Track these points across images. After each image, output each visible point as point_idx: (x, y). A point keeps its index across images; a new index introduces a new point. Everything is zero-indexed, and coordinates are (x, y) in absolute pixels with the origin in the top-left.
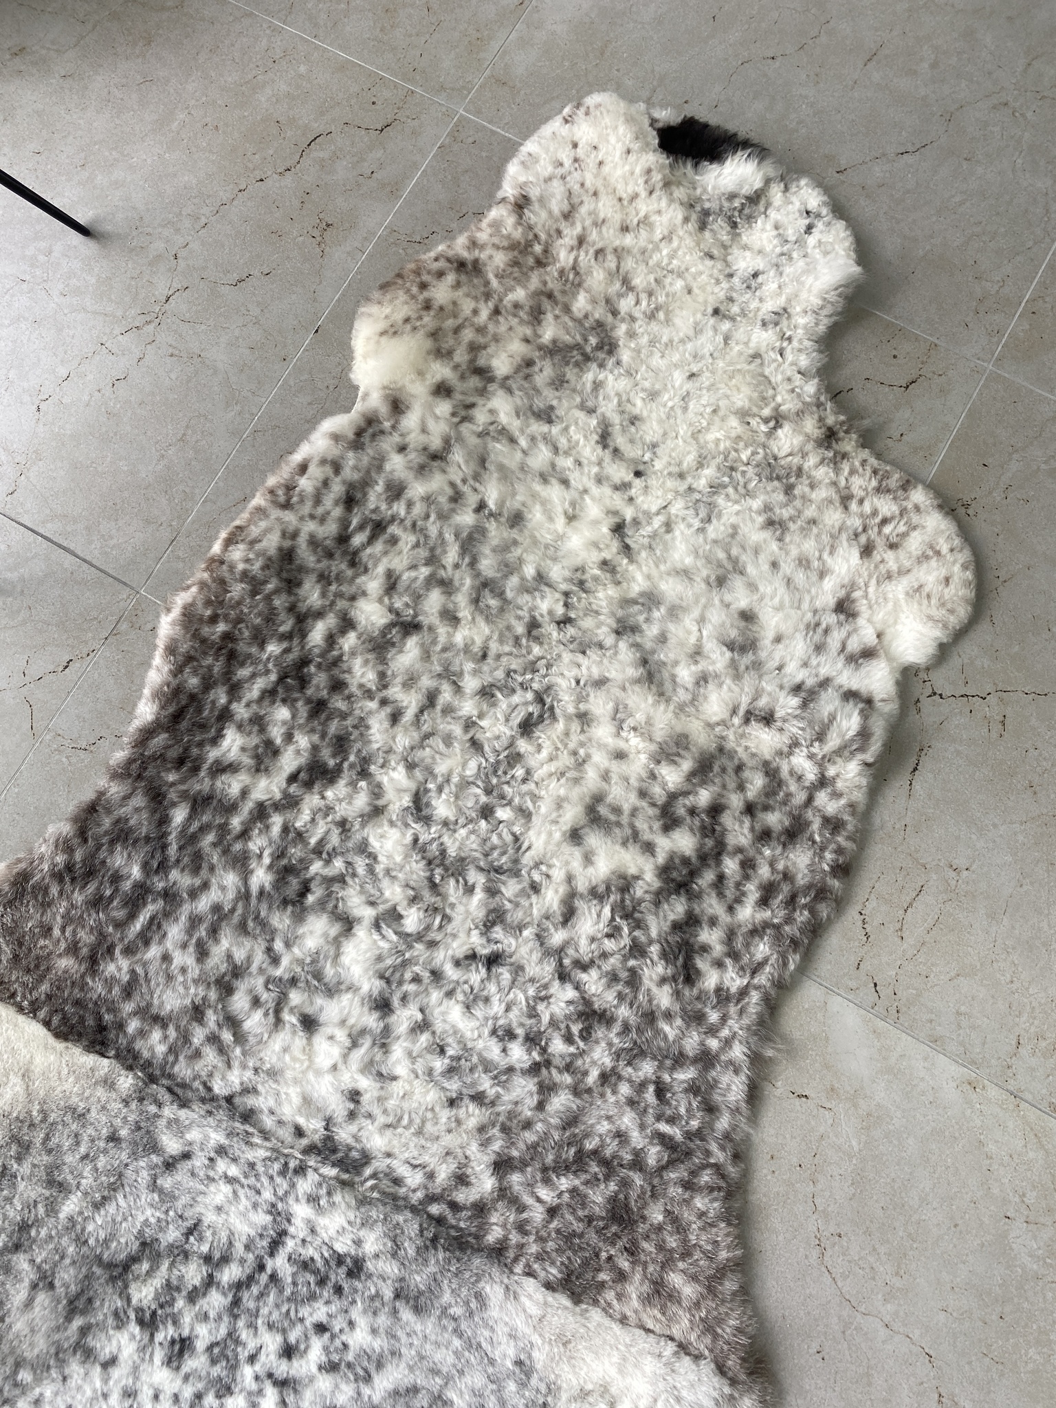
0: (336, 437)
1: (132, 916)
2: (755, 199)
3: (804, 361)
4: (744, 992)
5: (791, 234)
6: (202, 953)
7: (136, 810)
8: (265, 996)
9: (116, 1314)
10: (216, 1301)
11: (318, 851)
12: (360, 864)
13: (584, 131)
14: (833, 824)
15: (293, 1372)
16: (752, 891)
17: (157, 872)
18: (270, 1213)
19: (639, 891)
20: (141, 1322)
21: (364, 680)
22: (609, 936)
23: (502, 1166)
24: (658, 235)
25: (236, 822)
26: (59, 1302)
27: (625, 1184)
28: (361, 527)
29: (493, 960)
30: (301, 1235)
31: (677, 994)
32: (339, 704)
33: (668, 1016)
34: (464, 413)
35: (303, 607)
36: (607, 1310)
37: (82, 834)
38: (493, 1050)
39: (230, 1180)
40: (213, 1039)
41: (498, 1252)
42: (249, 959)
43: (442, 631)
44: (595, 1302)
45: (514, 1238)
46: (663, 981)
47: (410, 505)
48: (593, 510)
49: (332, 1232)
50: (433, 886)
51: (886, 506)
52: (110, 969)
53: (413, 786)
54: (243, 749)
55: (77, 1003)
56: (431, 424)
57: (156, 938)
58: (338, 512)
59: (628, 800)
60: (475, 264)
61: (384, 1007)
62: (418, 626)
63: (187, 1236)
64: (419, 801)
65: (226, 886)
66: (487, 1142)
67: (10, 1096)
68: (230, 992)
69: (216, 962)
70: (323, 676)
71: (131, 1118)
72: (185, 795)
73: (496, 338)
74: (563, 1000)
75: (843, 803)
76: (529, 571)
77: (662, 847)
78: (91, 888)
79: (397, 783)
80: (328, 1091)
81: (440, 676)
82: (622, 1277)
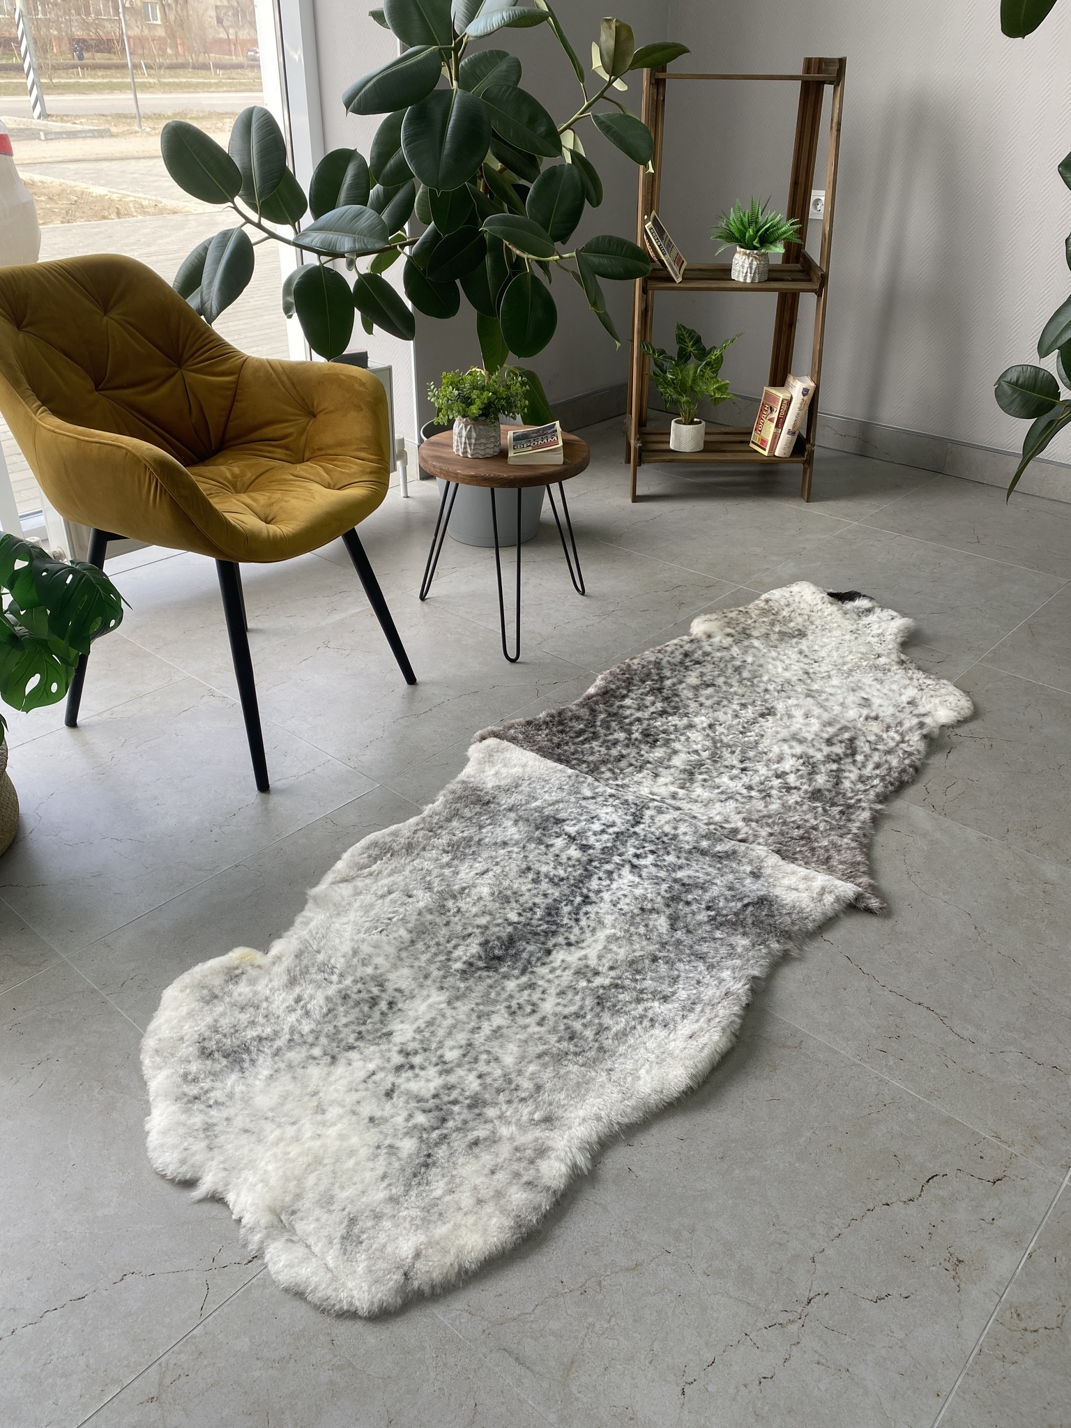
0: (681, 640)
1: (578, 737)
2: (869, 611)
3: (891, 646)
4: (866, 791)
5: (885, 618)
6: (608, 748)
7: (584, 712)
8: (635, 763)
9: (557, 833)
10: (606, 836)
11: (664, 732)
12: (682, 738)
13: (795, 588)
14: (909, 754)
15: (638, 863)
16: (870, 766)
17: (590, 728)
18: (632, 815)
19: (815, 759)
20: (569, 837)
21: (688, 695)
23: (747, 820)
24: (826, 614)
25: (627, 721)
26: (530, 826)
27: (808, 832)
28: (690, 661)
29: (743, 770)
31: (832, 787)
32: (677, 699)
33: (829, 791)
34: (738, 642)
35: (663, 675)
36: (799, 864)
37: (560, 714)
39: (613, 806)
40: (610, 770)
41: (743, 841)
42: (629, 754)
44: (793, 862)
45: (751, 838)
47: (713, 657)
48: (794, 667)
49: (663, 822)
50: (716, 747)
51: (929, 682)
52: (566, 748)
53: (708, 722)
54: (633, 704)
56: (724, 641)
57: (588, 743)
58: (681, 657)
59: (809, 736)
60: (747, 612)
61: (692, 774)
62: (714, 685)
63: (592, 818)
64: (711, 726)
65: (622, 736)
66: (739, 813)
67: (517, 771)
68: (620, 761)
69: (614, 752)
70: (670, 692)
71: (571, 783)
72: (606, 711)
73: (754, 627)
74: (776, 782)
75: (913, 748)
76: (765, 678)
77: (826, 750)
78: (560, 728)
79: (701, 721)
80: (663, 790)
81: (723, 698)
82: (807, 857)
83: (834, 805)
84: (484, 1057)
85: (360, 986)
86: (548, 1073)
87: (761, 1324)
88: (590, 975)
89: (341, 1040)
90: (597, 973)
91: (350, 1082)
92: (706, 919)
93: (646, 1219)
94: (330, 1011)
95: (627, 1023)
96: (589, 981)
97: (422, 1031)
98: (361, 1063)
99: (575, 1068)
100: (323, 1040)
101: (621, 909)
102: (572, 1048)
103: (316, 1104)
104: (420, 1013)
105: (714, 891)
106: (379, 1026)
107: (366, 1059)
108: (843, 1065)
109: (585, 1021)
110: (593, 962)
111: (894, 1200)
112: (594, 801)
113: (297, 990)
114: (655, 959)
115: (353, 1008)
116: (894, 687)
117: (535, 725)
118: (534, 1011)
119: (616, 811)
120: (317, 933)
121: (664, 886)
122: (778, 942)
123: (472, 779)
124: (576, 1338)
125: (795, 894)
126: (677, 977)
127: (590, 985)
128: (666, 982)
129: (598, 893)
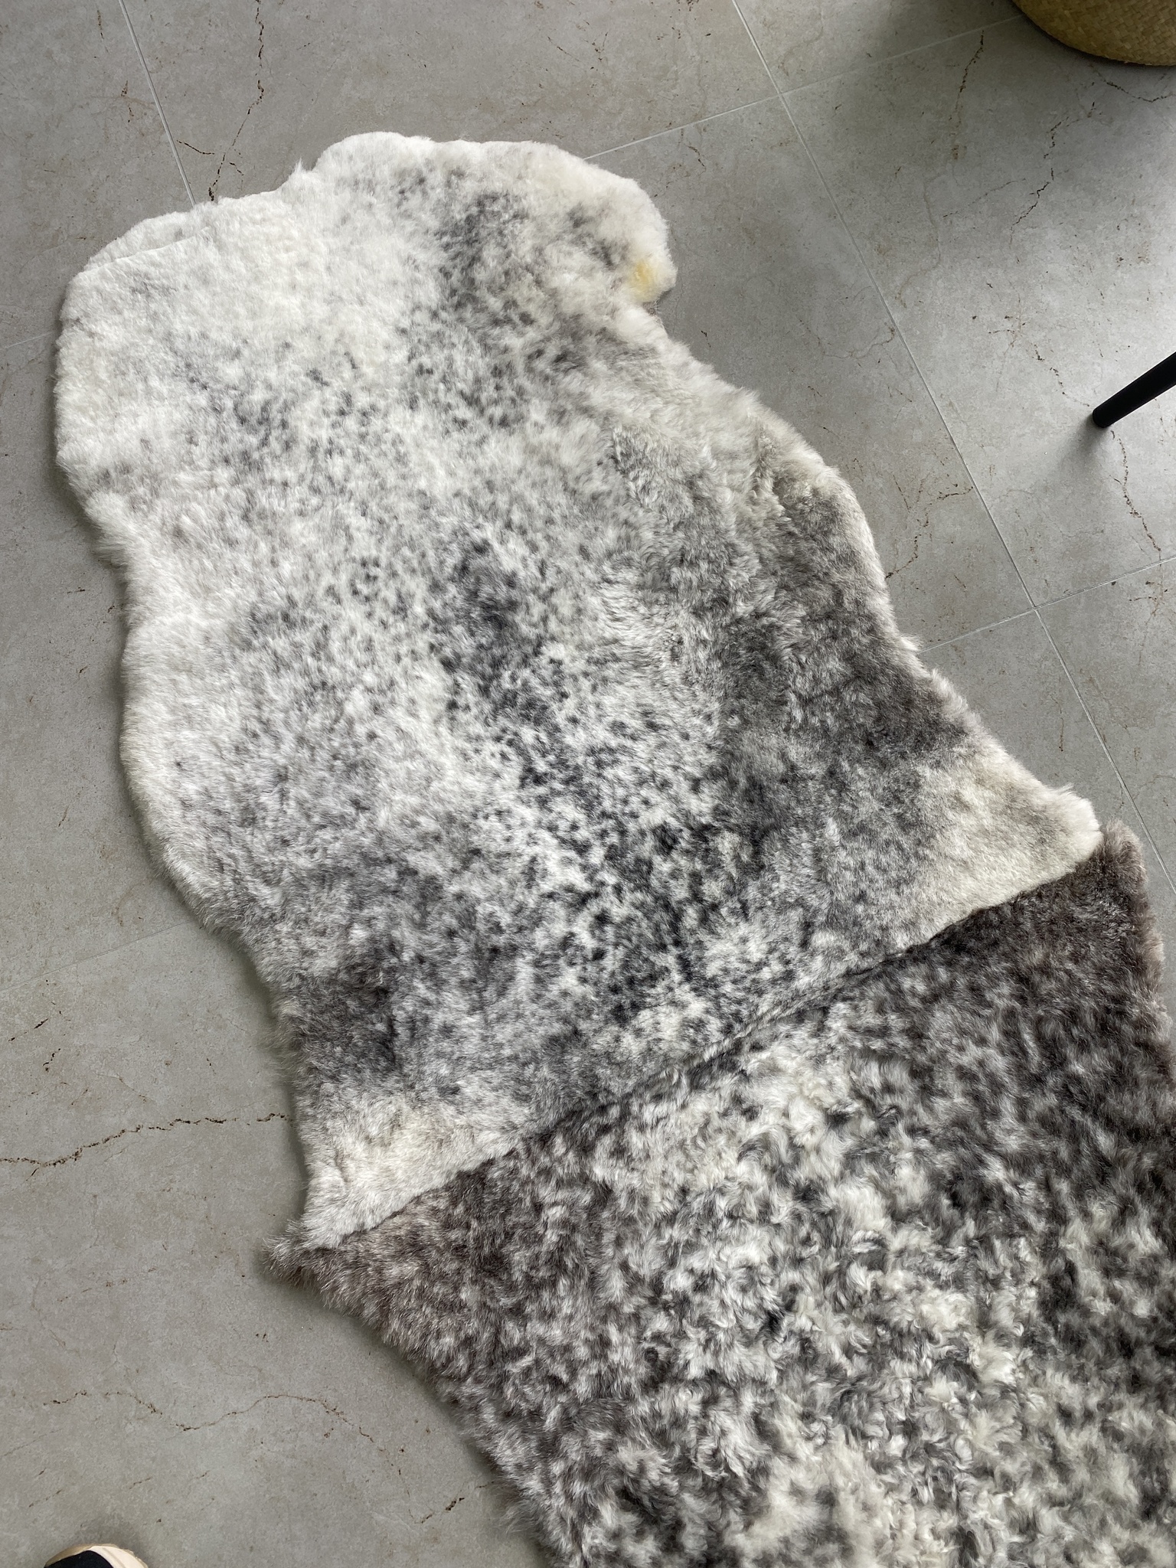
1: (1039, 1038)
4: (577, 1537)
6: (963, 1074)
8: (889, 1100)
9: (727, 813)
10: (680, 892)
11: (984, 1241)
12: (945, 1270)
15: (586, 912)
17: (1065, 1086)
18: (713, 979)
19: (734, 1517)
20: (707, 827)
21: (1125, 1413)
22: (716, 1452)
23: (604, 1194)
25: (1063, 1187)
26: (769, 779)
27: (511, 1288)
29: (772, 1323)
30: (677, 991)
31: (621, 1471)
32: (1117, 1370)
33: (610, 1447)
36: (435, 1193)
37: (1147, 1047)
38: (697, 1262)
39: (760, 966)
40: (883, 1032)
41: (544, 1139)
42: (930, 1109)
43: (1125, 1537)
44: (447, 1188)
45: (544, 1160)
46: (642, 1469)
49: (661, 1018)
50: (877, 1321)
52: (1005, 989)
53: (985, 1378)
54: (1132, 1246)
55: (995, 943)
57: (1005, 1045)
61: (805, 1195)
62: (1147, 1516)
63: (743, 903)
64: (967, 1373)
65: (1009, 1135)
66: (632, 1197)
67: (957, 842)
68: (914, 1074)
69: (948, 1081)
71: (868, 924)
72: (1122, 1161)
74: (694, 1359)
78: (1090, 1020)
79: (998, 1364)
80: (771, 1094)
81: (1078, 1495)
82: (448, 1225)
83: (567, 1423)
86: (244, 563)
88: (380, 699)
89: (429, 347)
90: (376, 709)
91: (355, 339)
92: (398, 936)
96: (369, 690)
97: (393, 443)
98: (381, 358)
99: (234, 595)
101: (486, 817)
103: (345, 296)
104: (427, 454)
105: (455, 1000)
107: (383, 365)
108: (55, 951)
109: (306, 650)
110: (399, 716)
112: (794, 938)
114: (359, 806)
115: (476, 374)
117: (1123, 971)
118: (355, 592)
121: (505, 919)
122: (292, 1019)
125: (374, 1131)
126: (308, 817)
127: (361, 687)
128: (307, 795)
129: (543, 802)
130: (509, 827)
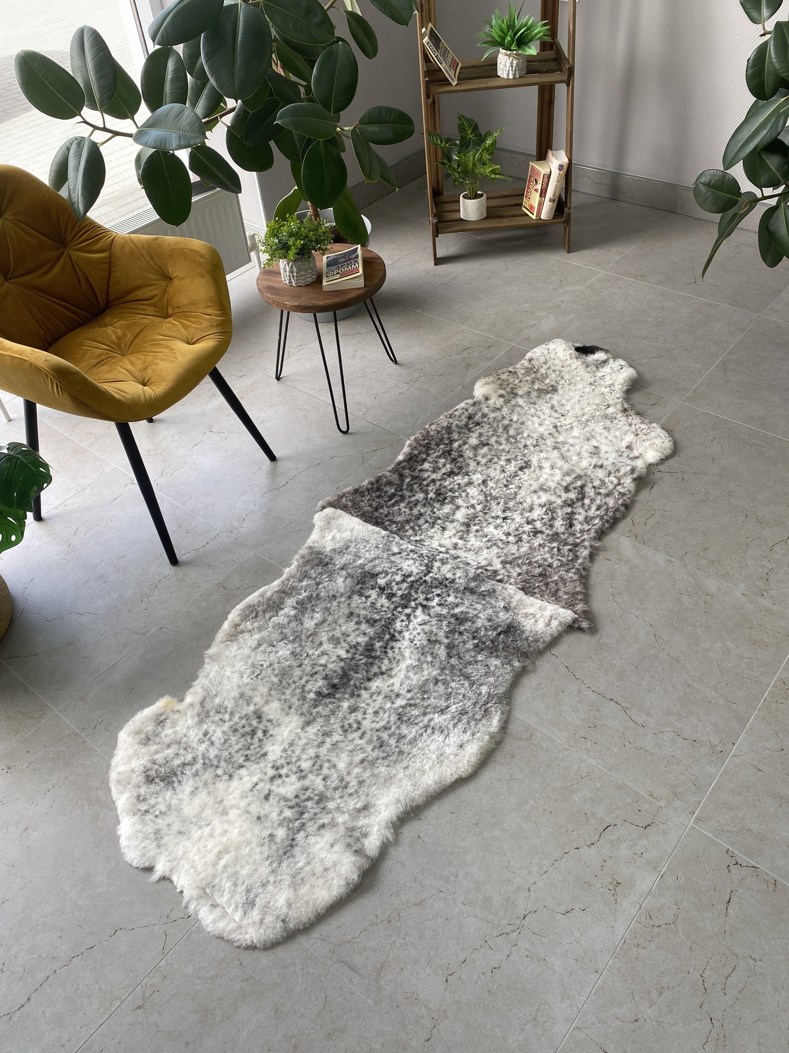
0: (467, 404)
1: (390, 500)
2: (605, 362)
3: (618, 395)
4: (589, 530)
5: (616, 369)
6: (411, 509)
7: (395, 478)
8: (429, 520)
9: (372, 586)
10: (405, 585)
11: (451, 490)
12: (464, 494)
13: (551, 346)
14: (623, 494)
15: (428, 604)
16: (594, 507)
17: (399, 491)
19: (555, 505)
20: (380, 588)
21: (469, 455)
22: (544, 515)
23: (504, 563)
24: (573, 368)
25: (425, 483)
27: (545, 569)
28: (473, 423)
29: (505, 518)
30: (435, 572)
31: (566, 529)
32: (461, 459)
33: (563, 533)
34: (507, 402)
35: (452, 439)
36: (537, 597)
37: (377, 481)
38: (504, 538)
39: (413, 559)
40: (412, 528)
41: (500, 581)
42: (426, 512)
43: (496, 446)
44: (532, 596)
45: (506, 579)
46: (562, 526)
47: (489, 418)
48: (547, 422)
49: (446, 571)
50: (487, 501)
51: (643, 426)
52: (382, 511)
53: (483, 478)
54: (430, 467)
55: (370, 516)
56: (497, 403)
57: (397, 505)
58: (466, 420)
59: (553, 485)
60: (515, 372)
61: (468, 525)
62: (488, 444)
63: (398, 570)
64: (484, 482)
65: (420, 496)
66: (499, 557)
67: (347, 535)
68: (419, 519)
69: (415, 512)
70: (456, 454)
71: (384, 542)
72: (410, 475)
73: (520, 387)
74: (527, 528)
75: (626, 489)
76: (525, 435)
77: (565, 496)
78: (378, 493)
79: (477, 478)
80: (448, 543)
81: (494, 455)
82: (543, 591)
83: (566, 544)
84: (326, 765)
85: (244, 721)
86: (367, 774)
87: (495, 934)
88: (393, 696)
89: (234, 762)
90: (398, 695)
91: (242, 792)
92: (472, 647)
93: (428, 870)
94: (226, 741)
95: (417, 731)
96: (393, 703)
97: (286, 751)
98: (247, 778)
99: (383, 769)
100: (223, 764)
101: (416, 645)
102: (382, 755)
103: (221, 809)
104: (285, 737)
105: (479, 623)
106: (258, 749)
107: (251, 774)
108: (557, 750)
109: (390, 732)
110: (396, 688)
111: (582, 844)
112: (400, 556)
113: (205, 727)
114: (437, 682)
115: (240, 738)
116: (618, 434)
117: (360, 492)
118: (359, 728)
119: (415, 562)
120: (215, 681)
121: (445, 623)
122: (519, 661)
123: (316, 545)
124: (385, 951)
125: (533, 620)
126: (451, 693)
127: (393, 705)
128: (443, 698)
129: (400, 632)
130: (415, 637)
